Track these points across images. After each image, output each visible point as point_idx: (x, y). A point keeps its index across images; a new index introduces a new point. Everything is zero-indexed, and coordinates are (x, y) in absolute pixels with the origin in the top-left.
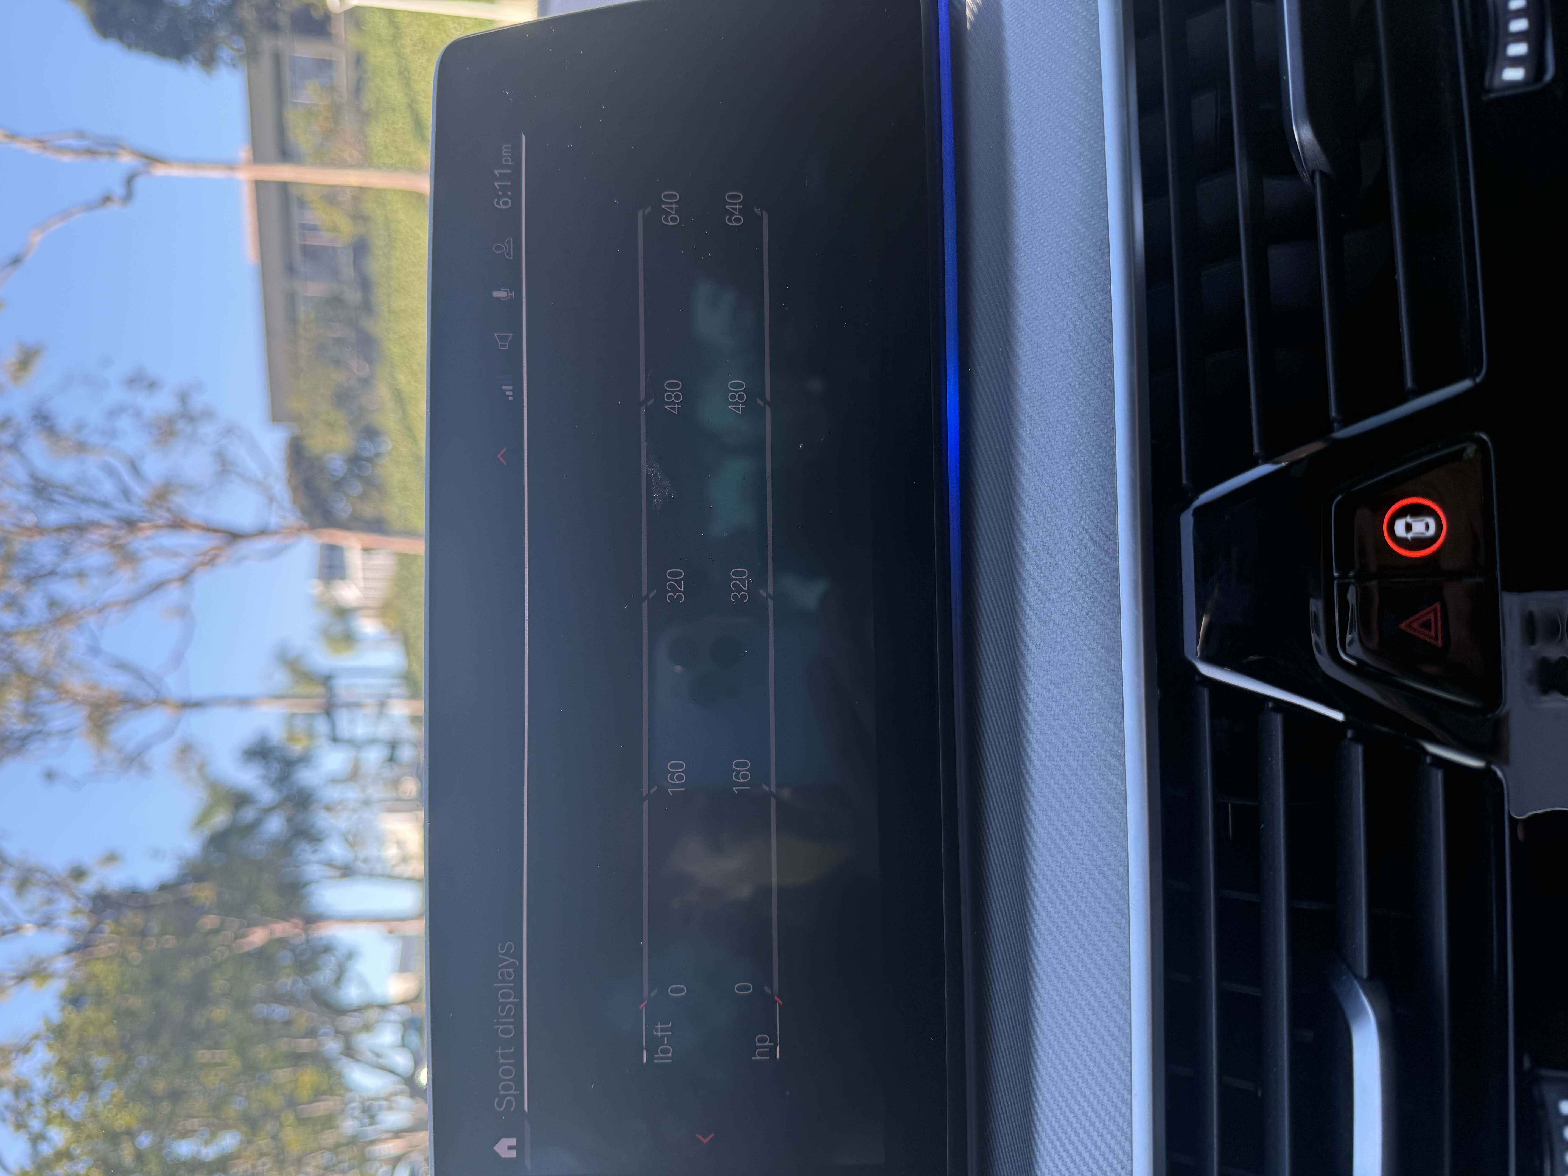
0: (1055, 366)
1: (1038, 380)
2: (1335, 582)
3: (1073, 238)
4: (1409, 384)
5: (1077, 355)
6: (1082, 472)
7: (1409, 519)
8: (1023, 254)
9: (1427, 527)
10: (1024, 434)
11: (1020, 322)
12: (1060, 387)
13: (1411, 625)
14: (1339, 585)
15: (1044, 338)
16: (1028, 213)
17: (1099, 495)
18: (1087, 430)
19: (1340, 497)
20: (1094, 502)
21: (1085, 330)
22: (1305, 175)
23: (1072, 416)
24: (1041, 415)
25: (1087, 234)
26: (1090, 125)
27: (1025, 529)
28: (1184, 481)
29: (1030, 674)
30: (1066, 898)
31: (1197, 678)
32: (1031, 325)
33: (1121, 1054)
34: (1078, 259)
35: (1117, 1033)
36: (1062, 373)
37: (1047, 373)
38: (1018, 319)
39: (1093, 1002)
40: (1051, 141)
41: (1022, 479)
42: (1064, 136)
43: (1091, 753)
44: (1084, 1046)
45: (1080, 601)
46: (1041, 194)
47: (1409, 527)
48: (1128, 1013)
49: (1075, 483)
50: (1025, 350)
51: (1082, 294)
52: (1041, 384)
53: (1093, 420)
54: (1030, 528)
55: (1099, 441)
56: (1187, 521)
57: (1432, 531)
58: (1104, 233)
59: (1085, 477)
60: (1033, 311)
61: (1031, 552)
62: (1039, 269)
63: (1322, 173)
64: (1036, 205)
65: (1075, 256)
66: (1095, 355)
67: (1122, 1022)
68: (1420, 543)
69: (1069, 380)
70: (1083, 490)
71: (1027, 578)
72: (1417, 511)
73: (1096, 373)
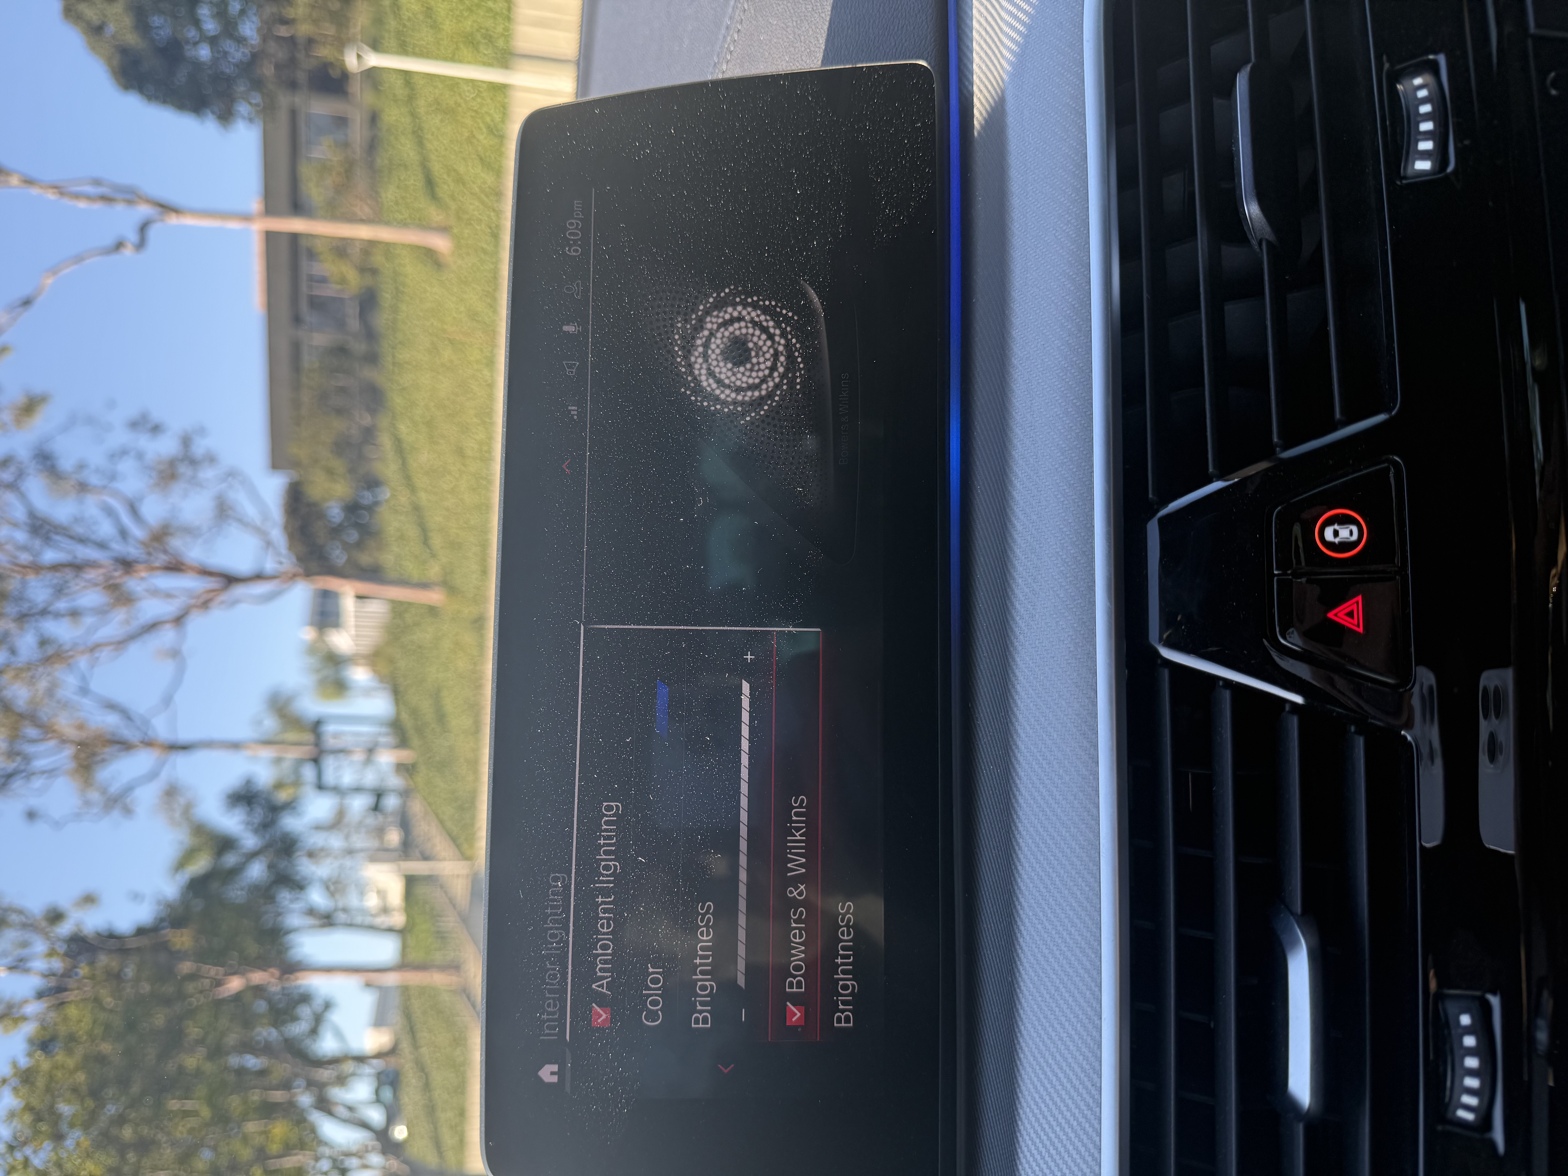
0: (1044, 398)
1: (1029, 410)
2: (1275, 578)
3: (1061, 292)
4: (1338, 415)
5: (1062, 389)
6: (1065, 487)
7: (1336, 527)
8: (1018, 305)
9: (1351, 533)
10: (1016, 456)
11: (1015, 361)
12: (1048, 416)
13: (1338, 615)
14: (1278, 580)
15: (1034, 375)
16: (1023, 270)
17: (1078, 506)
18: (1070, 452)
19: (1280, 508)
20: (1074, 512)
21: (1069, 368)
22: (1254, 243)
23: (1057, 440)
24: (1031, 439)
25: (1072, 288)
26: (1077, 198)
27: (1016, 536)
28: (1150, 496)
29: (1018, 659)
30: (1046, 850)
31: (1159, 661)
32: (1024, 365)
33: (1093, 984)
34: (1065, 309)
35: (1089, 966)
36: (1049, 404)
37: (1036, 404)
38: (1013, 359)
39: (1068, 940)
40: (1044, 210)
41: (1014, 493)
42: (1055, 206)
43: (1069, 725)
44: (1060, 979)
45: (1061, 596)
46: (1034, 254)
47: (1336, 533)
48: (1099, 948)
49: (1059, 496)
50: (1018, 385)
51: (1067, 339)
52: (1032, 413)
53: (1075, 443)
54: (1020, 535)
55: (1080, 461)
56: (1153, 530)
57: (1355, 537)
58: (1087, 288)
59: (1067, 491)
60: (1025, 353)
61: (1021, 555)
62: (1031, 318)
63: (1269, 243)
64: (1029, 264)
65: (1062, 307)
66: (1077, 389)
67: (1093, 956)
68: (1345, 546)
69: (1055, 410)
70: (1066, 502)
71: (1017, 577)
72: (1345, 520)
73: (1078, 404)
